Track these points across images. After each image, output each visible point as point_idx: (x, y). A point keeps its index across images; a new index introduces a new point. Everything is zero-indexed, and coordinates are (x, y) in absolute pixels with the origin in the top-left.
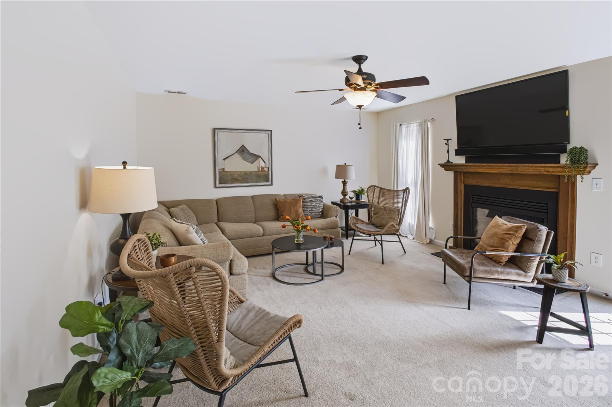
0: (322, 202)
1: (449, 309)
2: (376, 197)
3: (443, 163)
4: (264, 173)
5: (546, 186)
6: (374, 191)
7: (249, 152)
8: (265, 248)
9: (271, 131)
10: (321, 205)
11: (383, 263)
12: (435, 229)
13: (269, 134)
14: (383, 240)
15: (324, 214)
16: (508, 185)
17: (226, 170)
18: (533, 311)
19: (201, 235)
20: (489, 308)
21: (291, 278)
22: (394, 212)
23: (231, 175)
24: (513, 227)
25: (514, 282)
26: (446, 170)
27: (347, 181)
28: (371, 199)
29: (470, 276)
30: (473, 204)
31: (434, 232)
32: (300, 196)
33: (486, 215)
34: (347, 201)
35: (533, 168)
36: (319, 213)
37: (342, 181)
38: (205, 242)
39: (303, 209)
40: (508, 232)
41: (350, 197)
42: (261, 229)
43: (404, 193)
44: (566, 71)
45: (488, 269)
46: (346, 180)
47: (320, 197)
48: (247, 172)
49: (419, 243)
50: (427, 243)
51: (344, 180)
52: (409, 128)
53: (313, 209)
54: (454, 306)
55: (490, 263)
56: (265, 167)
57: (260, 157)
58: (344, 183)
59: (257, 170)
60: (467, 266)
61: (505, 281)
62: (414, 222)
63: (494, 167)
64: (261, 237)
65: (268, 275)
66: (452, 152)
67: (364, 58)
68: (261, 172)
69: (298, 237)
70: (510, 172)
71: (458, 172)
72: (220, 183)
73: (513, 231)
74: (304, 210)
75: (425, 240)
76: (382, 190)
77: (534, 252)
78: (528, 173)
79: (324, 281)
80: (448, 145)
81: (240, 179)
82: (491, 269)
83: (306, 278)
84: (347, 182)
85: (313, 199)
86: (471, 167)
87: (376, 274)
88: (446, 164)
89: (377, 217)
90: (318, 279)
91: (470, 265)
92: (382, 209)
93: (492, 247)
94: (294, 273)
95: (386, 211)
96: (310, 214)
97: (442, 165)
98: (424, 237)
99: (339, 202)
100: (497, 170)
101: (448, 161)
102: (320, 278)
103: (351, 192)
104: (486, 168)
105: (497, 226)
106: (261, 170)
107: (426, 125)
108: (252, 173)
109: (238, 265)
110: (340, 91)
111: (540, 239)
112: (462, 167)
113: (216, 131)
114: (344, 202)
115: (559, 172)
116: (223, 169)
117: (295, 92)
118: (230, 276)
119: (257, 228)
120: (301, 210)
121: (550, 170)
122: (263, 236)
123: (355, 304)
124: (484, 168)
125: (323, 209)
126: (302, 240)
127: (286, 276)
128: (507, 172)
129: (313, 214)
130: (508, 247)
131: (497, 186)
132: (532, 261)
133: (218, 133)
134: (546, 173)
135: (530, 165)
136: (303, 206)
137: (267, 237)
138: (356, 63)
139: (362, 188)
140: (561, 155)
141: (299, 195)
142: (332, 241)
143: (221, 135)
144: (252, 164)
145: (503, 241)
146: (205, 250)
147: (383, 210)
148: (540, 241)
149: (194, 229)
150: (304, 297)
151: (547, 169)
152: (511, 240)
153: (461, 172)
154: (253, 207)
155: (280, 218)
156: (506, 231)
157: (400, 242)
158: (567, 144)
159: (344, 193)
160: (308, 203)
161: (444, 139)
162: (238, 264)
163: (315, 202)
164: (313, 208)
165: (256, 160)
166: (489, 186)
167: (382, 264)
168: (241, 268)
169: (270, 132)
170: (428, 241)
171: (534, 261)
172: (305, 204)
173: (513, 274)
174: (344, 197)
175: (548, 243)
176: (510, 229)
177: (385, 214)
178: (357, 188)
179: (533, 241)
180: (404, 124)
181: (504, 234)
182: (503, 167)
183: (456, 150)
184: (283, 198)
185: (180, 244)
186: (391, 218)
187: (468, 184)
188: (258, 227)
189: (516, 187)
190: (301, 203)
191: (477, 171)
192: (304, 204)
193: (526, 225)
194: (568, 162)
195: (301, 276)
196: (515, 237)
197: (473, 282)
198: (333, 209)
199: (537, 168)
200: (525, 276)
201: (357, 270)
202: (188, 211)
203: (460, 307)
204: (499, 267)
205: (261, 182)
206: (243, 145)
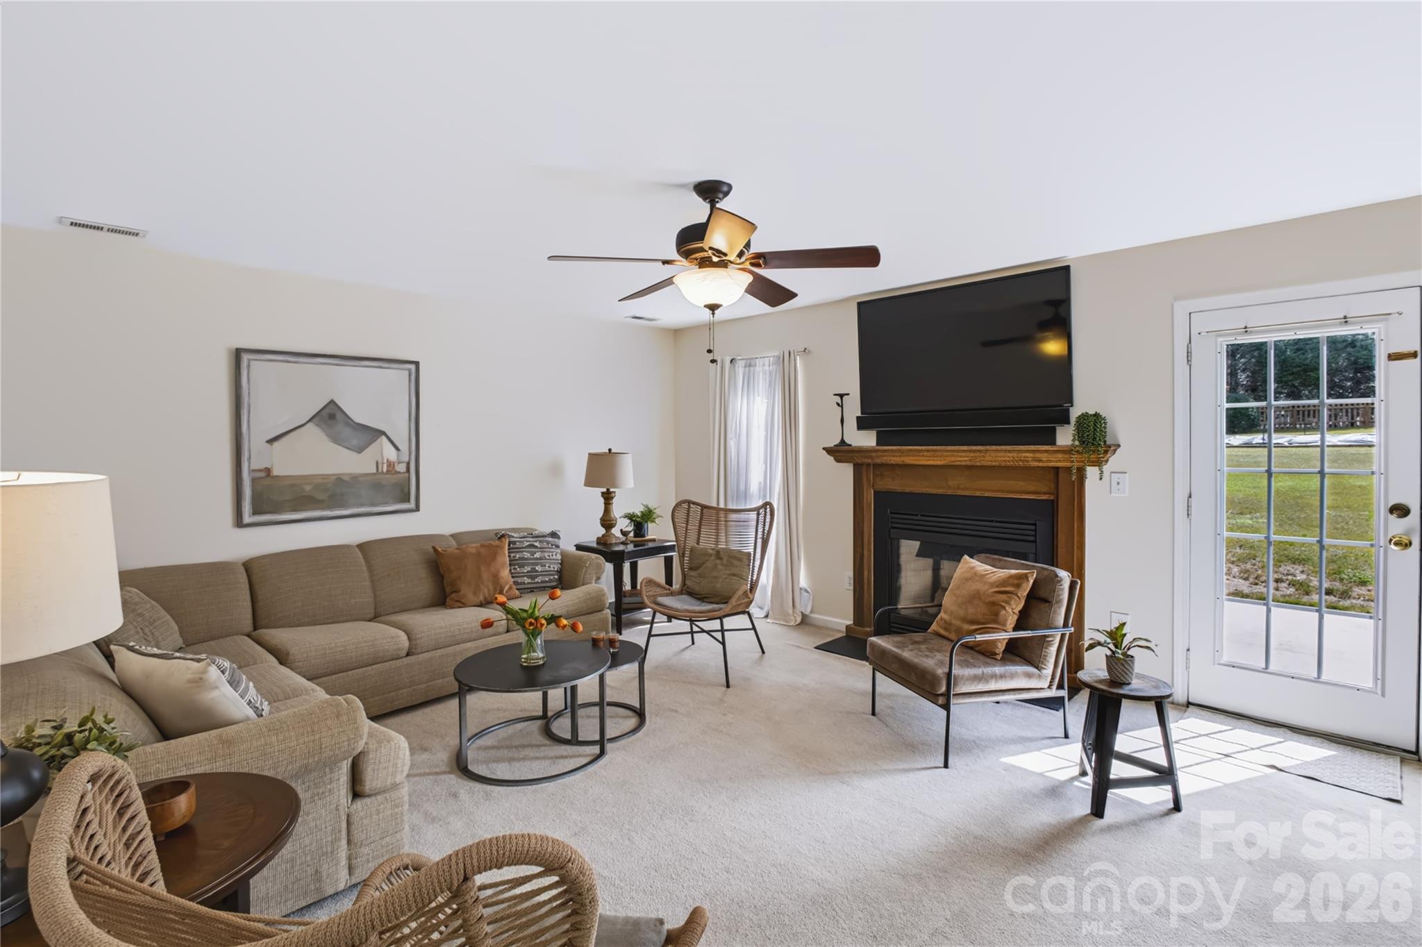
0: (558, 547)
1: (911, 775)
2: (693, 528)
3: (832, 445)
4: (393, 479)
5: (1032, 488)
6: (688, 515)
7: (352, 420)
8: (415, 687)
9: (417, 364)
10: (556, 555)
11: (728, 686)
12: (812, 591)
13: (410, 371)
14: (725, 628)
15: (566, 577)
16: (962, 489)
17: (276, 472)
18: (1051, 747)
19: (247, 689)
20: (979, 757)
21: (516, 765)
22: (740, 560)
23: (292, 486)
24: (1011, 577)
25: (1022, 692)
26: (838, 461)
27: (615, 492)
28: (681, 532)
29: (947, 695)
30: (892, 531)
31: (810, 598)
32: (501, 536)
33: (915, 554)
34: (614, 542)
35: (1013, 454)
36: (552, 577)
37: (603, 493)
38: (263, 710)
39: (510, 570)
40: (1003, 589)
41: (621, 530)
42: (403, 637)
43: (758, 514)
44: (1067, 269)
45: (977, 671)
46: (611, 490)
47: (554, 535)
48: (342, 477)
49: (780, 624)
50: (796, 623)
51: (608, 490)
52: (752, 369)
53: (537, 568)
54: (919, 767)
55: (978, 659)
56: (399, 463)
57: (383, 433)
58: (608, 497)
59: (375, 471)
60: (941, 671)
61: (1006, 693)
62: (768, 579)
63: (940, 454)
64: (404, 659)
65: (443, 768)
66: (851, 423)
67: (725, 189)
68: (388, 476)
69: (531, 648)
70: (969, 463)
71: (862, 465)
72: (256, 511)
73: (1013, 585)
74: (513, 571)
75: (793, 618)
76: (705, 510)
77: (1053, 626)
78: (1003, 464)
79: (607, 756)
80: (842, 407)
81: (320, 496)
82: (983, 673)
83: (557, 758)
84: (613, 494)
85: (536, 541)
86: (893, 454)
87: (724, 715)
88: (839, 447)
89: (700, 576)
90: (589, 755)
91: (947, 670)
92: (711, 555)
93: (972, 622)
94: (517, 747)
95: (721, 558)
96: (530, 581)
97: (829, 451)
98: (790, 611)
99: (595, 545)
100: (944, 460)
101: (843, 442)
102: (596, 749)
103: (623, 519)
104: (923, 456)
105: (975, 576)
106: (385, 470)
107: (792, 362)
108: (360, 479)
109: (380, 762)
110: (666, 265)
111: (1061, 597)
112: (874, 454)
113: (245, 358)
114: (608, 542)
115: (1060, 461)
116: (268, 471)
117: (550, 258)
118: (352, 801)
119: (387, 636)
120: (505, 573)
121: (1044, 457)
122: (408, 655)
123: (710, 807)
124: (918, 456)
125: (561, 564)
126: (541, 655)
127: (498, 760)
128: (963, 463)
129: (536, 580)
130: (1006, 620)
131: (941, 491)
132: (1050, 644)
133: (252, 362)
134: (1036, 464)
135: (1008, 448)
136: (510, 561)
137: (421, 655)
138: (705, 199)
139: (650, 506)
140: (1057, 428)
141: (496, 534)
142: (614, 648)
143: (259, 373)
144: (360, 453)
145: (996, 607)
146: (274, 739)
147: (713, 558)
148: (1059, 602)
149: (223, 672)
150: (571, 815)
151: (1038, 455)
152: (1010, 605)
153: (868, 465)
154: (366, 574)
155: (448, 600)
156: (997, 586)
157: (754, 628)
158: (1071, 408)
159: (607, 523)
160: (523, 552)
161: (835, 395)
162: (382, 761)
163: (541, 548)
164: (537, 564)
165: (372, 443)
166: (925, 492)
167: (725, 688)
168: (390, 769)
169: (413, 367)
170: (799, 620)
171: (1052, 644)
172: (514, 557)
173: (1019, 677)
174: (607, 531)
175: (1072, 604)
176: (1004, 582)
177: (720, 567)
178: (638, 510)
179: (1049, 602)
180: (740, 358)
181: (995, 594)
182: (956, 454)
183: (858, 418)
184: (454, 543)
185: (165, 733)
186: (734, 575)
187: (883, 490)
188: (393, 631)
189: (978, 494)
190: (505, 554)
191: (903, 461)
192: (512, 555)
193: (1035, 571)
194: (1077, 443)
195: (542, 754)
196: (1017, 599)
197: (953, 704)
198: (588, 563)
199: (1020, 455)
200: (1040, 677)
201: (676, 711)
202: (148, 606)
203: (927, 766)
204: (994, 666)
205: (386, 503)
206: (332, 402)
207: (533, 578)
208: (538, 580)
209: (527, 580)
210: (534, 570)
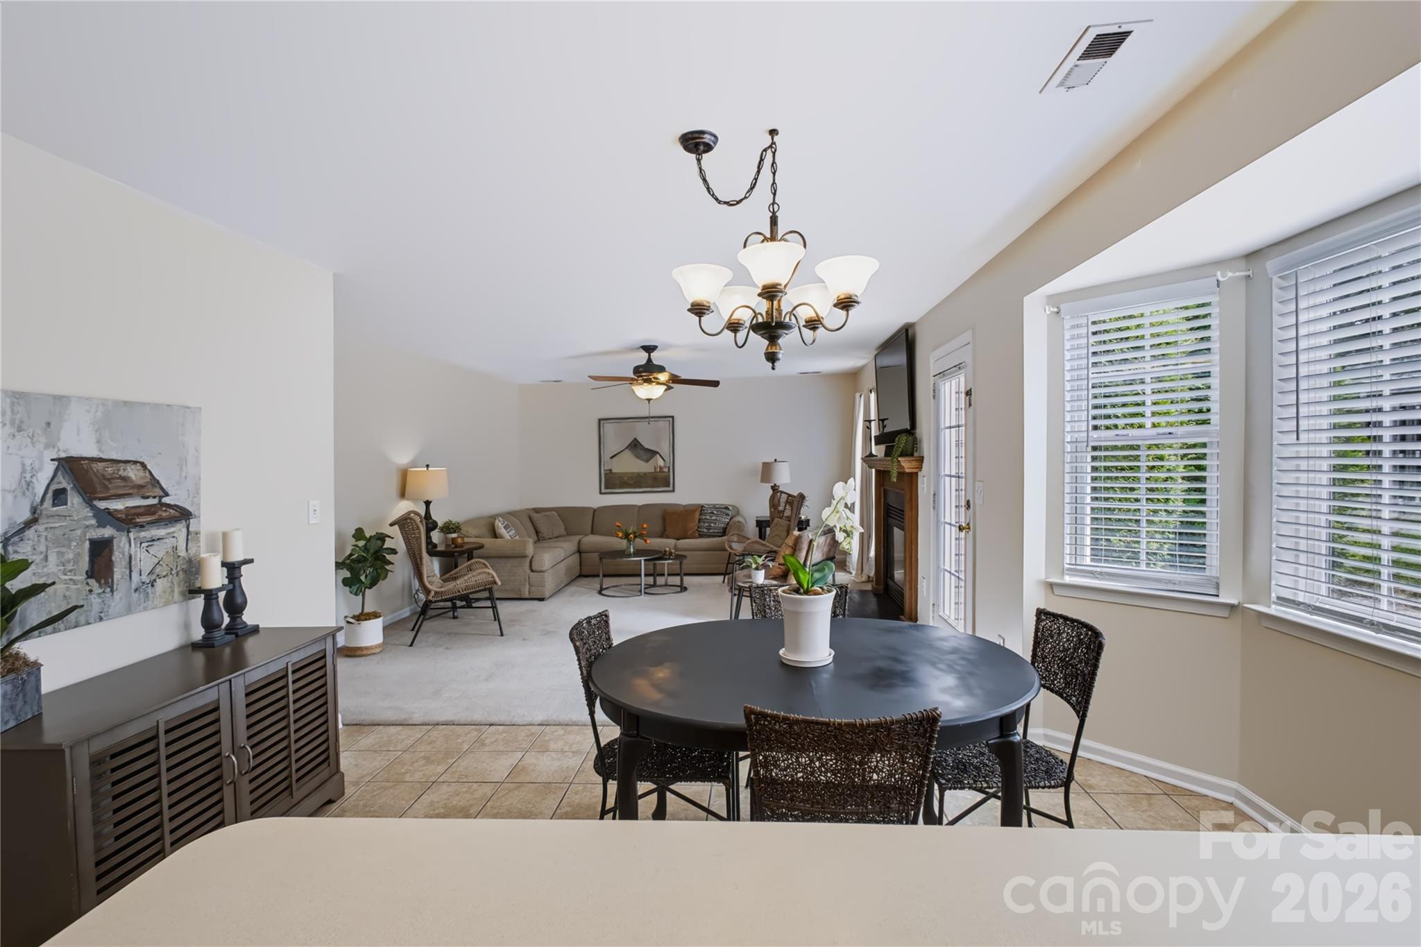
4: (663, 475)
7: (643, 446)
9: (673, 417)
10: (725, 519)
13: (670, 421)
15: (727, 532)
17: (614, 471)
23: (621, 477)
27: (779, 486)
32: (699, 508)
36: (719, 531)
37: (772, 486)
46: (777, 485)
48: (641, 473)
51: (775, 485)
56: (665, 467)
57: (658, 453)
58: (775, 489)
59: (654, 471)
68: (660, 473)
72: (606, 488)
74: (698, 524)
76: (791, 497)
81: (631, 482)
85: (716, 510)
96: (707, 531)
106: (658, 470)
108: (648, 474)
113: (603, 422)
116: (611, 470)
118: (530, 572)
125: (726, 524)
133: (605, 424)
136: (699, 519)
143: (608, 427)
144: (648, 463)
155: (664, 535)
160: (707, 515)
163: (717, 514)
164: (712, 523)
165: (652, 458)
169: (671, 419)
172: (702, 518)
190: (697, 516)
192: (701, 516)
205: (658, 487)
206: (635, 439)
207: (708, 529)
208: (711, 531)
209: (705, 530)
210: (710, 526)
